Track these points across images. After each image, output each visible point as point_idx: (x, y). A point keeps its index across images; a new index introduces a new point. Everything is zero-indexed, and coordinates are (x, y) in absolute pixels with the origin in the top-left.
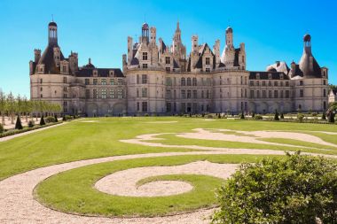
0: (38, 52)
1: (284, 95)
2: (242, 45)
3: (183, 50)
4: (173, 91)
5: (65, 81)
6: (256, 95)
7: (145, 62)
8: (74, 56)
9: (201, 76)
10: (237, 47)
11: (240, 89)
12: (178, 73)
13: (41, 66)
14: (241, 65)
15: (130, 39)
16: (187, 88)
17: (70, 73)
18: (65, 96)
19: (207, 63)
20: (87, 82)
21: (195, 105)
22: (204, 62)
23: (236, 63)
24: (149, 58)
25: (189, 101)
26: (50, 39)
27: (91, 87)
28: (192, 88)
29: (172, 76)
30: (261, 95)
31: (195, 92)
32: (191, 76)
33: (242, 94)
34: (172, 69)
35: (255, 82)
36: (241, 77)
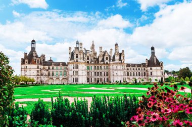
0: (26, 54)
1: (143, 75)
2: (123, 51)
3: (95, 54)
4: (90, 73)
5: (38, 67)
6: (130, 74)
7: (77, 59)
8: (43, 56)
9: (104, 65)
10: (120, 52)
11: (122, 72)
12: (93, 64)
13: (27, 61)
14: (123, 60)
15: (70, 48)
16: (97, 71)
17: (41, 63)
18: (38, 75)
19: (107, 59)
20: (49, 68)
21: (101, 79)
22: (105, 59)
23: (120, 59)
24: (79, 57)
25: (98, 77)
26: (32, 48)
27: (51, 71)
28: (99, 71)
29: (90, 66)
30: (132, 74)
31: (101, 73)
32: (99, 66)
33: (123, 74)
34: (90, 62)
35: (129, 68)
36: (123, 66)
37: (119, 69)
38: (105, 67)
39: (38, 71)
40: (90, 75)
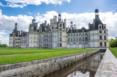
1: (85, 40)
4: (41, 40)
5: (14, 38)
6: (70, 40)
18: (14, 42)
20: (21, 38)
21: (48, 44)
25: (46, 43)
28: (47, 38)
32: (47, 34)
33: (58, 40)
34: (41, 32)
35: (70, 34)
36: (58, 33)
37: (55, 35)
38: (51, 35)
39: (14, 40)
40: (41, 42)
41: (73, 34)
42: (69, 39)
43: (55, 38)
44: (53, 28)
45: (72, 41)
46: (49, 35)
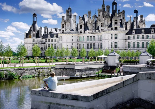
4: (82, 44)
5: (34, 41)
7: (63, 29)
9: (98, 34)
27: (47, 43)
28: (92, 42)
30: (136, 45)
31: (94, 44)
32: (92, 35)
33: (112, 46)
34: (83, 32)
35: (131, 36)
36: (112, 34)
37: (106, 38)
38: (100, 37)
39: (33, 45)
40: (82, 47)
41: (136, 36)
42: (129, 43)
43: (107, 43)
44: (102, 26)
45: (134, 47)
46: (96, 37)
